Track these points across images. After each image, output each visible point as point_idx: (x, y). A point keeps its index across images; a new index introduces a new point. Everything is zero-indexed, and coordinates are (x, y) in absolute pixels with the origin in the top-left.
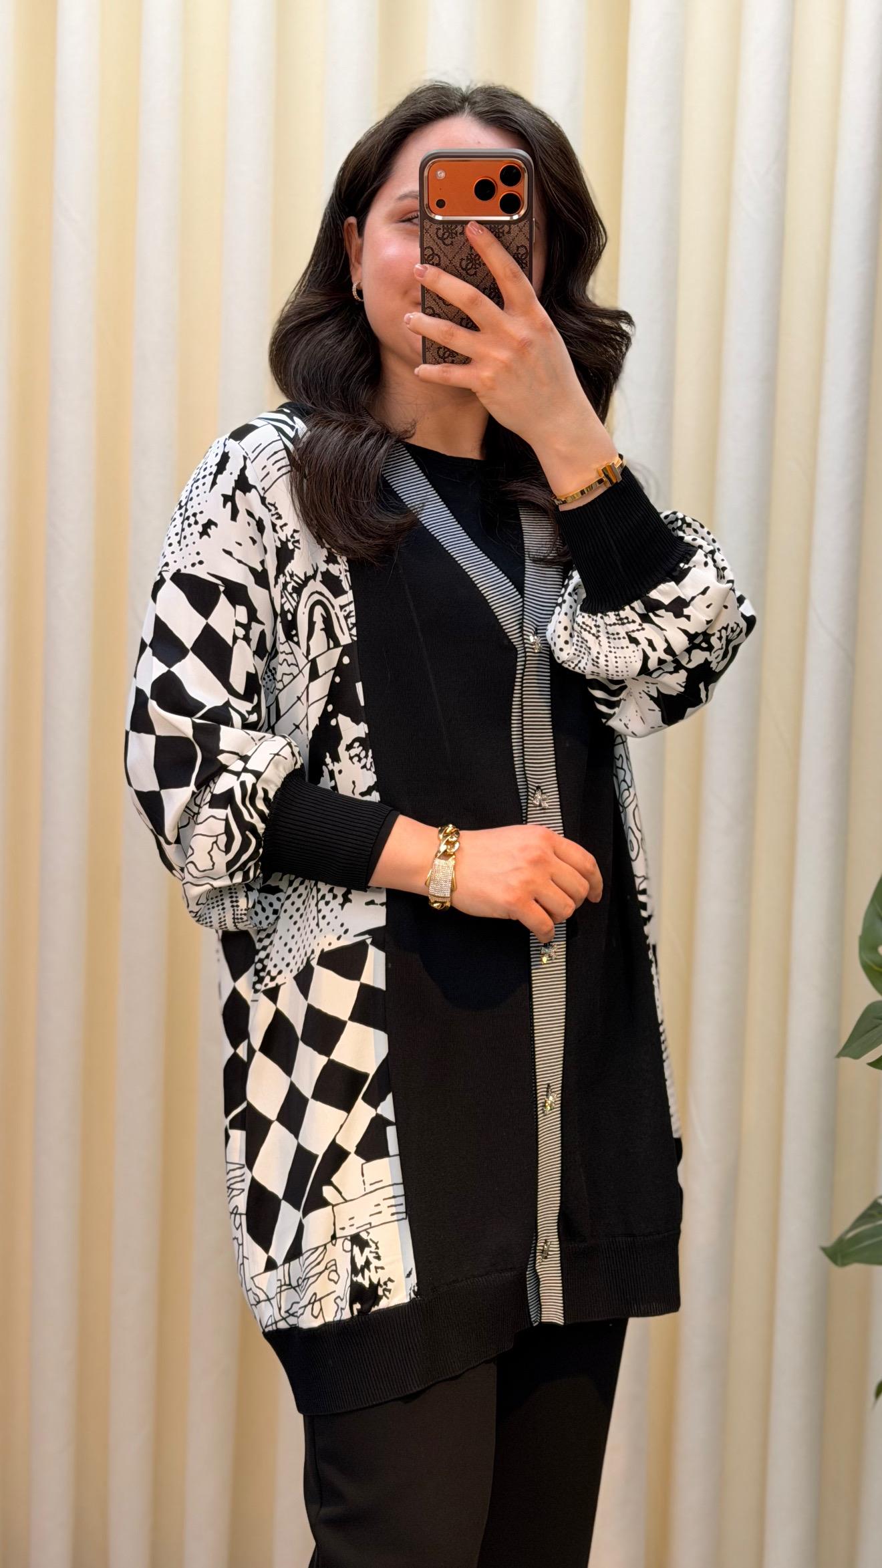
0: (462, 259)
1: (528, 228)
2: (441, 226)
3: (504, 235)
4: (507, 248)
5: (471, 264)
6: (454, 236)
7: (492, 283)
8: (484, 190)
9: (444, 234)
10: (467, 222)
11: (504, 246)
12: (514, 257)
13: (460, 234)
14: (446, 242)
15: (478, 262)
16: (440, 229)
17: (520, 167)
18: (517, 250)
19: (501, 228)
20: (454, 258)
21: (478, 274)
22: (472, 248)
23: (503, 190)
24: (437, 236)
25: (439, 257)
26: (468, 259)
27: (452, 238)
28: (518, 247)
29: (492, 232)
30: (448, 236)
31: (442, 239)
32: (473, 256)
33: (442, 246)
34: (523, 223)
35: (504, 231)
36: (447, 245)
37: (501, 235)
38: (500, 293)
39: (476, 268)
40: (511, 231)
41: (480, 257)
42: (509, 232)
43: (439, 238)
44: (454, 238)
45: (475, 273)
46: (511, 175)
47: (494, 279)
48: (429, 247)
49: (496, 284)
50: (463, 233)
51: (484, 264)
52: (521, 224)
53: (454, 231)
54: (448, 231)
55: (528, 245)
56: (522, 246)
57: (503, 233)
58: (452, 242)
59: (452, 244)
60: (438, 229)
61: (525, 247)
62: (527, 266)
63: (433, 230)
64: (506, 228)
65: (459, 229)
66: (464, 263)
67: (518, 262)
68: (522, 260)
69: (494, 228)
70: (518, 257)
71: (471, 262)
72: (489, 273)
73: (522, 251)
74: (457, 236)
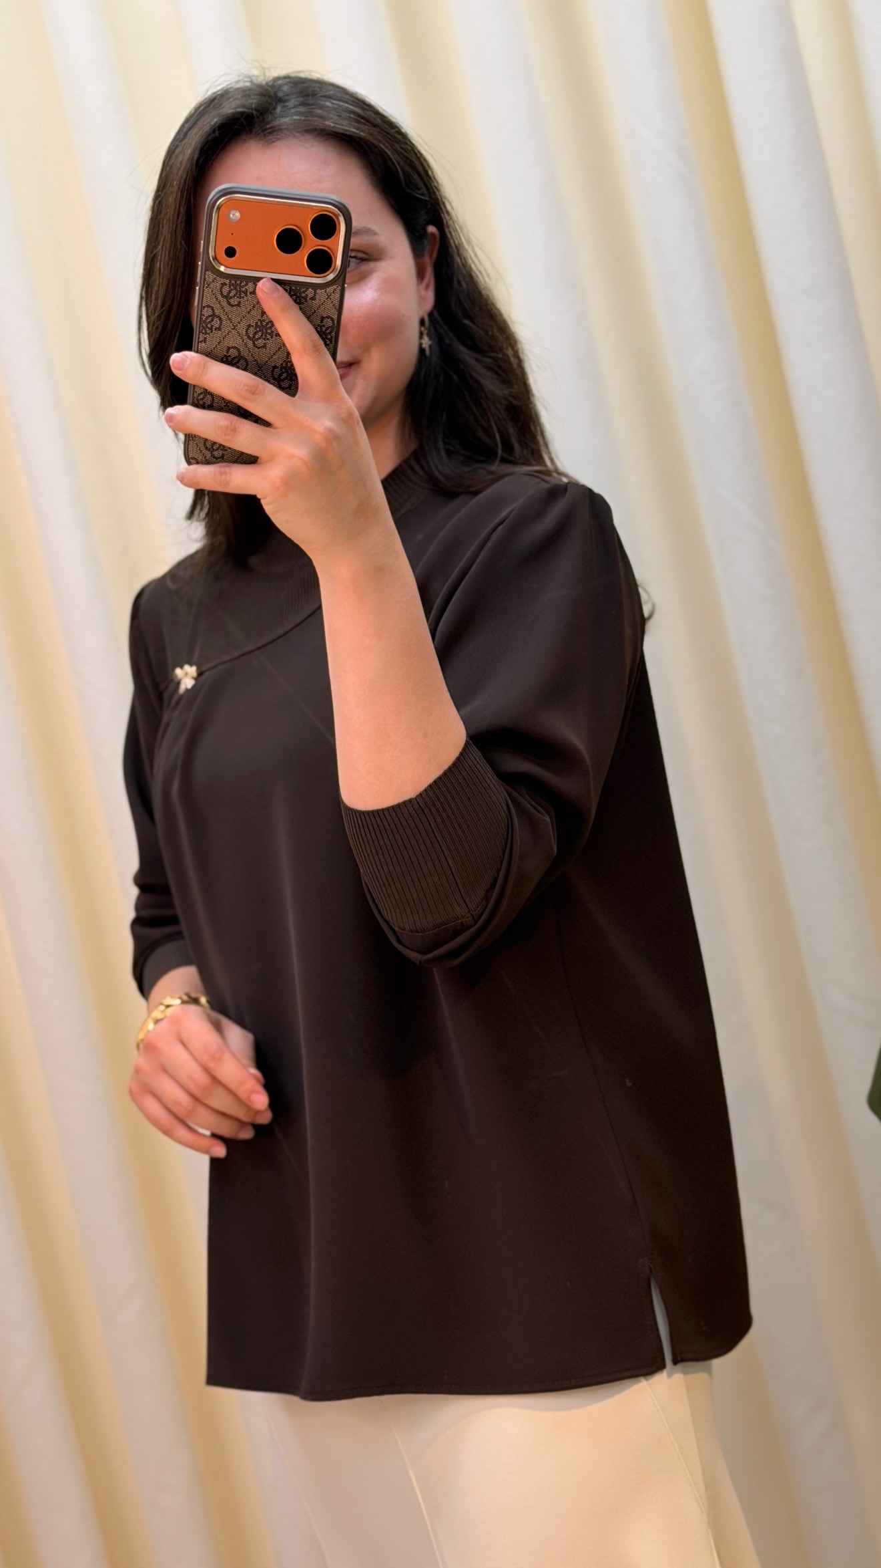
0: (249, 326)
1: (338, 296)
2: (227, 282)
3: (306, 301)
4: (308, 318)
5: (260, 334)
6: (243, 295)
7: (284, 361)
8: (289, 241)
9: (230, 292)
10: (259, 279)
11: (304, 313)
12: (318, 332)
13: (251, 293)
14: (232, 301)
15: (269, 331)
16: (226, 284)
17: (337, 216)
18: (322, 322)
19: (306, 291)
20: (239, 323)
21: (268, 346)
22: (263, 313)
23: (311, 243)
24: (222, 294)
25: (220, 319)
26: (257, 326)
27: (241, 298)
28: (323, 319)
29: (291, 296)
30: (234, 296)
31: (227, 298)
32: (264, 324)
33: (225, 304)
34: (335, 287)
35: (307, 295)
36: (232, 306)
37: (303, 300)
38: (295, 375)
39: (264, 339)
40: (317, 297)
41: (273, 325)
42: (313, 298)
43: (222, 296)
44: (243, 297)
45: (265, 346)
46: (324, 226)
47: (288, 354)
48: (208, 306)
49: (291, 361)
50: (254, 293)
51: (278, 335)
52: (328, 290)
53: (244, 289)
54: (235, 289)
55: (335, 317)
56: (328, 317)
57: (305, 298)
58: (239, 303)
59: (239, 304)
60: (224, 284)
61: (333, 320)
62: (331, 343)
63: (218, 288)
64: (310, 292)
65: (250, 284)
66: (252, 331)
67: (322, 338)
68: (326, 334)
69: (295, 292)
70: (322, 331)
71: (260, 331)
72: (282, 346)
73: (328, 323)
74: (246, 295)
